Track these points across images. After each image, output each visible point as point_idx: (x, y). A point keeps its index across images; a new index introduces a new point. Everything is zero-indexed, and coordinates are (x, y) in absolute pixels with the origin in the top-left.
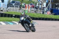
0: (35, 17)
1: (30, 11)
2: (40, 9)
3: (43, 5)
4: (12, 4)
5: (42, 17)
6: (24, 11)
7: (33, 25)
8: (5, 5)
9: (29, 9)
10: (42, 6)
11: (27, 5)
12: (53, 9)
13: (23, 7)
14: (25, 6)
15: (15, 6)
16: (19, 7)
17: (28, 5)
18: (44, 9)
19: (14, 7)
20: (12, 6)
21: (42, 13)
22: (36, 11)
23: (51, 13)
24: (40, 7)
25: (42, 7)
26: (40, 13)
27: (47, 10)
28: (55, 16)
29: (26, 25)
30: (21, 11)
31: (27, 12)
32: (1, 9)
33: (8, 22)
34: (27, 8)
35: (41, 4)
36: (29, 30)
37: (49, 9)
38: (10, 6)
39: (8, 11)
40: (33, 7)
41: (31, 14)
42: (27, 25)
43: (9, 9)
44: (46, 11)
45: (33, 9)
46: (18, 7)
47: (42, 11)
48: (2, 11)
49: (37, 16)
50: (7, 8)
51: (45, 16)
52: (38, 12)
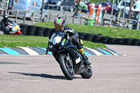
0: (113, 37)
1: (100, 21)
2: (127, 16)
3: (135, 7)
4: (54, 3)
5: (131, 36)
6: (87, 20)
7: (84, 59)
8: (37, 5)
9: (98, 15)
11: (93, 5)
13: (84, 11)
14: (89, 8)
15: (63, 8)
16: (72, 10)
17: (96, 7)
18: (135, 16)
19: (59, 10)
20: (55, 7)
21: (130, 26)
22: (116, 20)
24: (127, 12)
26: (127, 27)
30: (76, 21)
31: (92, 24)
32: (27, 16)
34: (94, 14)
35: (129, 5)
38: (51, 8)
39: (43, 21)
40: (109, 11)
41: (103, 29)
43: (46, 16)
45: (108, 15)
46: (70, 11)
47: (131, 21)
48: (28, 19)
49: (119, 33)
50: (41, 13)
51: (138, 34)
52: (121, 25)
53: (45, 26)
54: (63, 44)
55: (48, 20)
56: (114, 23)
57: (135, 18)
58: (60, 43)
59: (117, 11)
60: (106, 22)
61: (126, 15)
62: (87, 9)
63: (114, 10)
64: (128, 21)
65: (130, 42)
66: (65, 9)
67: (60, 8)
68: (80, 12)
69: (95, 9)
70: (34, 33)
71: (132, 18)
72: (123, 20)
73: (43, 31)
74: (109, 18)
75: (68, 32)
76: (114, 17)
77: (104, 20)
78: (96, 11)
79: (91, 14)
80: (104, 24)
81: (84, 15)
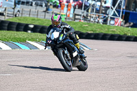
0: (84, 32)
1: (71, 16)
2: (98, 11)
9: (70, 10)
10: (103, 4)
12: (129, 13)
13: (55, 6)
14: (60, 3)
15: (35, 4)
16: (44, 5)
17: (67, 2)
18: (106, 11)
19: (31, 5)
20: (28, 3)
21: (101, 21)
22: (87, 15)
23: (125, 23)
24: (98, 7)
25: (101, 6)
26: (98, 22)
27: (114, 15)
28: (135, 29)
29: (64, 53)
30: (48, 16)
33: (17, 44)
34: (65, 9)
36: (70, 66)
37: (119, 12)
38: (23, 3)
39: (16, 16)
40: (80, 6)
41: (74, 24)
42: (66, 52)
43: (19, 11)
44: (111, 18)
45: (79, 10)
46: (42, 6)
47: (102, 16)
48: (1, 14)
49: (90, 28)
50: (14, 9)
51: (108, 29)
52: (92, 20)
53: (18, 21)
54: (61, 39)
55: (20, 15)
56: (85, 18)
57: (105, 13)
58: (58, 38)
59: (87, 7)
60: (77, 17)
61: (96, 10)
62: (58, 4)
63: (85, 5)
64: (99, 16)
65: (101, 36)
66: (37, 5)
67: (32, 3)
68: (51, 7)
69: (66, 4)
70: (6, 28)
71: (102, 13)
72: (94, 15)
73: (15, 26)
74: (80, 13)
75: (64, 28)
76: (85, 12)
77: (76, 15)
78: (67, 6)
79: (63, 9)
80: (75, 19)
81: (56, 10)
